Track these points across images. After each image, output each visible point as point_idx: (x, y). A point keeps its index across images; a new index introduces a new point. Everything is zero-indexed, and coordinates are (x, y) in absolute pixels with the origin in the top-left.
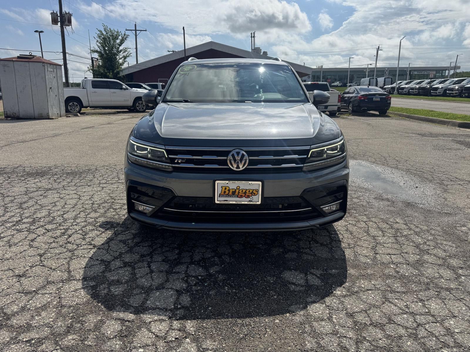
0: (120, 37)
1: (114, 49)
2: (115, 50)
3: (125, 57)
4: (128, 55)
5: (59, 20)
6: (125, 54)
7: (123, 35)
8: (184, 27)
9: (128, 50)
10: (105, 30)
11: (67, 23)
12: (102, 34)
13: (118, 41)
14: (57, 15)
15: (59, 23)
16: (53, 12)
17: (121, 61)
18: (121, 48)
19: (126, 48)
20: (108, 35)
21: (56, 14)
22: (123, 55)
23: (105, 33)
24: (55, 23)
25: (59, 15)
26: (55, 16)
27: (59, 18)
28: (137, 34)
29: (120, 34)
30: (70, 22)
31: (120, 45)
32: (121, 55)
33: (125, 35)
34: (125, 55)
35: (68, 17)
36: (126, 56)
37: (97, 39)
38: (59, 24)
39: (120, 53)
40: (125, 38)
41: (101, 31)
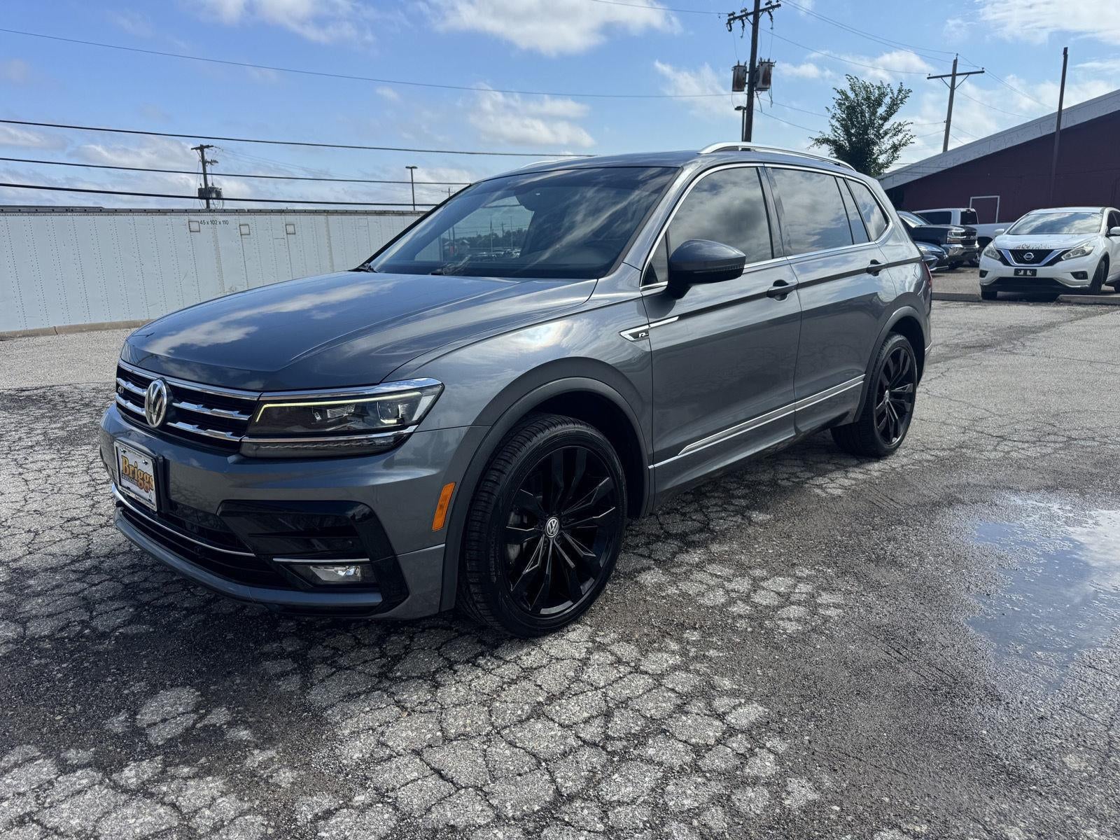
0: (887, 100)
1: (871, 131)
2: (871, 134)
3: (895, 148)
4: (904, 140)
5: (747, 81)
6: (896, 140)
7: (896, 92)
8: (1066, 50)
9: (906, 128)
10: (852, 89)
11: (760, 84)
12: (847, 98)
13: (881, 111)
14: (745, 70)
15: (747, 85)
16: (739, 66)
17: (882, 159)
18: (887, 126)
19: (900, 124)
20: (860, 98)
21: (743, 69)
22: (891, 142)
23: (852, 95)
24: (738, 88)
25: (748, 70)
26: (740, 73)
27: (747, 75)
28: (956, 84)
29: (889, 90)
30: (767, 80)
31: (885, 119)
32: (887, 143)
33: (900, 91)
34: (897, 142)
35: (765, 71)
36: (900, 145)
37: (833, 111)
38: (746, 88)
39: (883, 138)
40: (901, 100)
41: (843, 93)
